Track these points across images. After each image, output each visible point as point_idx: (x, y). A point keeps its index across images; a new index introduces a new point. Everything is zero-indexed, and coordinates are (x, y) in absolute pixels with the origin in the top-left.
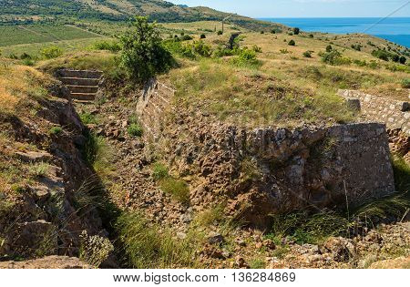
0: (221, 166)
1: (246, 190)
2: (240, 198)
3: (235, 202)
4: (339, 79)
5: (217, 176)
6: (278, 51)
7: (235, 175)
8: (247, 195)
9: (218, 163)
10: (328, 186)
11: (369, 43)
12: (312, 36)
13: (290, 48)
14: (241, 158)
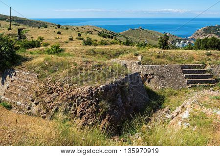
0: (89, 109)
1: (105, 118)
2: (103, 122)
3: (102, 126)
4: (103, 53)
5: (89, 115)
6: (54, 38)
7: (98, 111)
8: (106, 120)
9: (88, 108)
10: (131, 104)
11: (94, 30)
12: (67, 28)
13: (59, 36)
14: (98, 102)
